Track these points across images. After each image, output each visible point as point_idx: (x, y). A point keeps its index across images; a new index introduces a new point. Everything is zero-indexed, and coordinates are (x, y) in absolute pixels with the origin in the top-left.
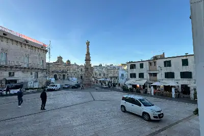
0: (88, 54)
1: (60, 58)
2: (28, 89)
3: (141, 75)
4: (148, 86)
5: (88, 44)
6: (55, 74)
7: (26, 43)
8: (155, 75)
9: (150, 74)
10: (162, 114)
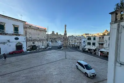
0: (66, 31)
1: (53, 32)
2: (40, 49)
3: (94, 44)
4: (97, 50)
5: (66, 26)
6: (51, 39)
7: (38, 29)
8: (102, 44)
9: (100, 44)
10: (96, 75)
